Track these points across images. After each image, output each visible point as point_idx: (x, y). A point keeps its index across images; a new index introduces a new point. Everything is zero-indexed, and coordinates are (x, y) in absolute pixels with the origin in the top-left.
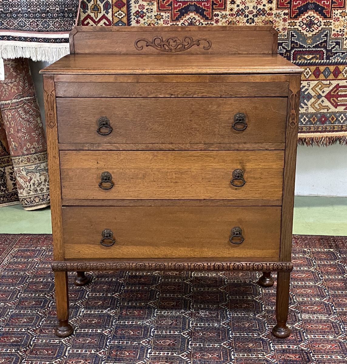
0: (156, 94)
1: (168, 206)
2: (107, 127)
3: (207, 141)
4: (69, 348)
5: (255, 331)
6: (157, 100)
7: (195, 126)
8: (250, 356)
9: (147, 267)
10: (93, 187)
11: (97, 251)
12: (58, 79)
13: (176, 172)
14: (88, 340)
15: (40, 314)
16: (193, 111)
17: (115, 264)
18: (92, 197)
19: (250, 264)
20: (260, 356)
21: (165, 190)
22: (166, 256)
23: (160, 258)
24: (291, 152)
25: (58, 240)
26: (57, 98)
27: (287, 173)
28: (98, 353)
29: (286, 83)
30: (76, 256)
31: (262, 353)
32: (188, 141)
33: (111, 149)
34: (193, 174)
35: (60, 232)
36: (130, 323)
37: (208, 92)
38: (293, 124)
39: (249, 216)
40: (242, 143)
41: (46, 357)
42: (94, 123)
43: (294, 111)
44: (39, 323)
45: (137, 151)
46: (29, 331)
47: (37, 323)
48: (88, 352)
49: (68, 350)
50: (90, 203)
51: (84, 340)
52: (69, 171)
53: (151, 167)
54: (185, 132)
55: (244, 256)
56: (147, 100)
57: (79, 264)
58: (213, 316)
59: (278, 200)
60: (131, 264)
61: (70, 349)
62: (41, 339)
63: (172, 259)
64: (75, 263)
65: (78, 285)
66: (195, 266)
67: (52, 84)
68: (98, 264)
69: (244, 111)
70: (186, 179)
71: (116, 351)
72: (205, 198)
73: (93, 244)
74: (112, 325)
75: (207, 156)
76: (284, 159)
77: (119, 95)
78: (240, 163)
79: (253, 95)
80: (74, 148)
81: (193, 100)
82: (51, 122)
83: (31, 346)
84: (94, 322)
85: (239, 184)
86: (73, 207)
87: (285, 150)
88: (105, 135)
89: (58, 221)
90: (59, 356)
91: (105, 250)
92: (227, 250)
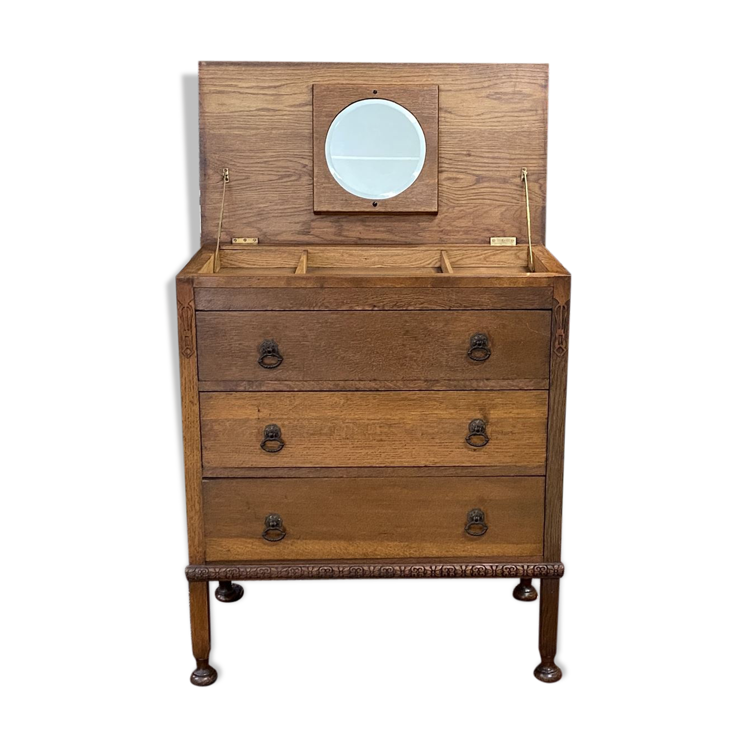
0: (350, 305)
1: (370, 477)
2: (274, 356)
3: (430, 377)
6: (353, 314)
7: (410, 353)
9: (336, 573)
10: (252, 448)
11: (257, 549)
12: (200, 283)
13: (382, 425)
16: (407, 331)
17: (285, 570)
18: (251, 463)
19: (497, 566)
21: (364, 451)
22: (365, 555)
23: (356, 559)
24: (558, 393)
25: (195, 532)
26: (197, 313)
27: (552, 425)
29: (549, 288)
30: (225, 558)
32: (399, 378)
33: (281, 389)
34: (408, 427)
35: (199, 518)
37: (430, 302)
38: (561, 350)
39: (495, 492)
40: (482, 379)
42: (254, 349)
43: (561, 331)
45: (321, 393)
50: (246, 474)
52: (214, 424)
53: (343, 416)
54: (395, 364)
55: (487, 555)
56: (337, 314)
57: (228, 569)
59: (540, 467)
60: (310, 569)
63: (375, 560)
64: (223, 568)
66: (412, 572)
67: (190, 291)
68: (259, 569)
69: (485, 331)
70: (396, 434)
72: (428, 464)
73: (251, 538)
75: (430, 399)
76: (547, 403)
77: (292, 307)
78: (481, 410)
79: (498, 306)
80: (222, 389)
81: (407, 314)
82: (187, 348)
85: (479, 442)
86: (220, 480)
87: (549, 390)
88: (271, 368)
91: (269, 548)
92: (462, 545)
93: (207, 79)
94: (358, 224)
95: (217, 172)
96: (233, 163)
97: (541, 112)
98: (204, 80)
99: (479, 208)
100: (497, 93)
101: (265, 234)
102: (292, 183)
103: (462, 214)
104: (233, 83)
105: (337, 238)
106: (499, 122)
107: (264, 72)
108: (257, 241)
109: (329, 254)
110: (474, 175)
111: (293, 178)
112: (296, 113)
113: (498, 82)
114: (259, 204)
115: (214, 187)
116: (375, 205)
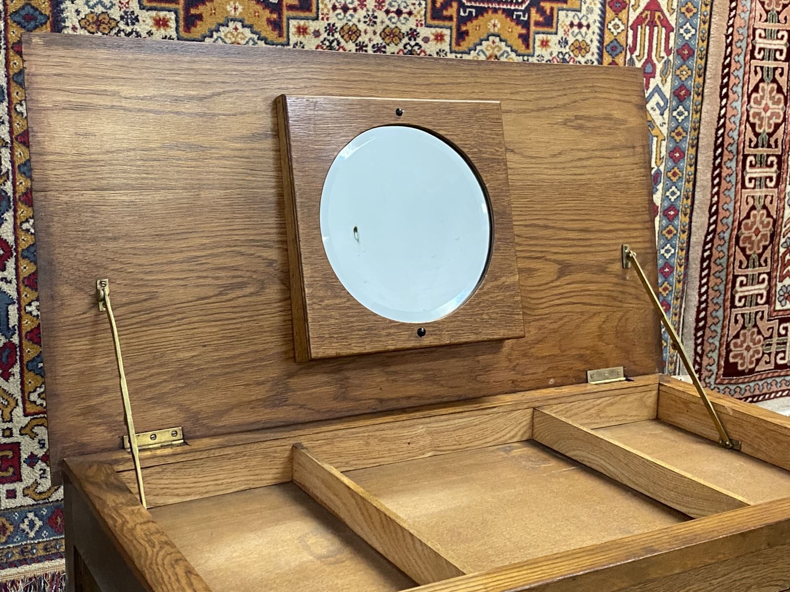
93: (48, 76)
94: (376, 371)
95: (81, 289)
96: (118, 266)
97: (641, 150)
98: (39, 79)
99: (566, 320)
100: (577, 117)
101: (195, 417)
102: (248, 299)
103: (543, 333)
104: (108, 88)
105: (339, 404)
106: (584, 167)
107: (175, 67)
108: (180, 436)
109: (342, 445)
110: (555, 261)
111: (248, 290)
112: (246, 153)
113: (577, 97)
114: (179, 350)
115: (76, 325)
116: (421, 333)
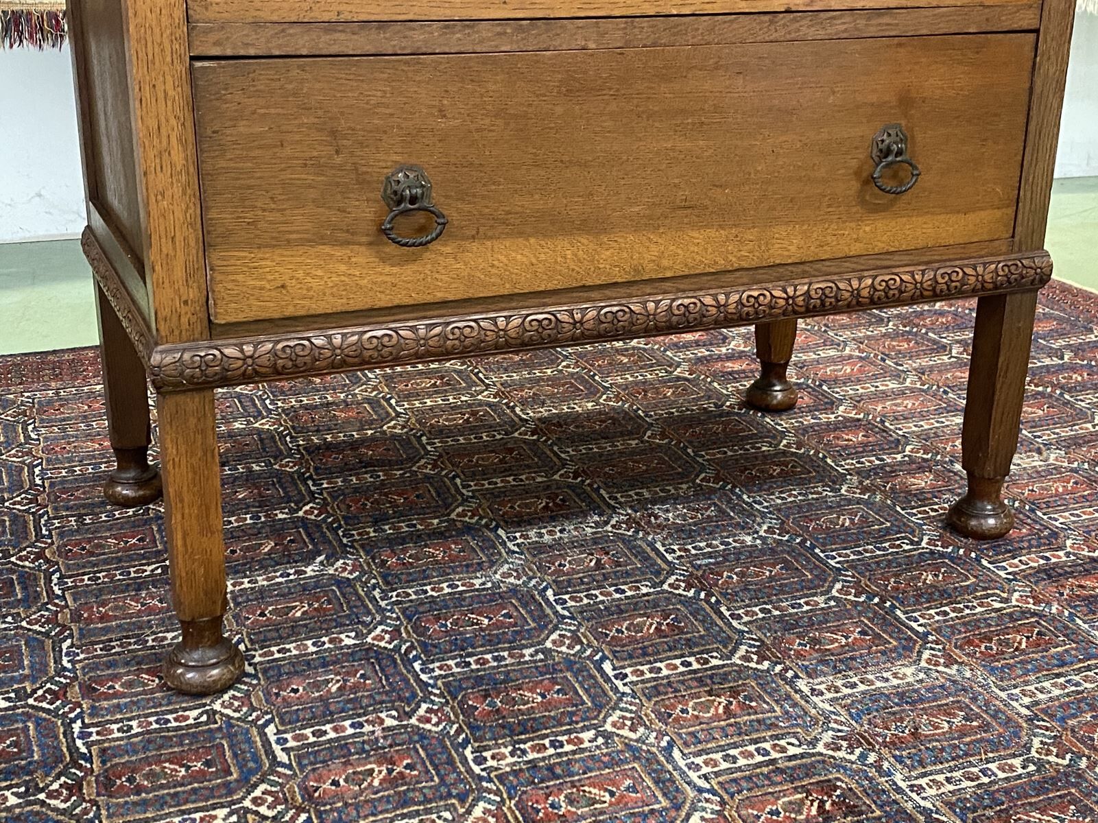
4: (271, 730)
5: (888, 533)
8: (967, 611)
9: (567, 327)
11: (361, 277)
14: (328, 682)
15: (36, 627)
19: (923, 273)
20: (997, 605)
22: (637, 272)
23: (616, 284)
28: (413, 721)
30: (272, 310)
31: (993, 595)
36: (447, 590)
39: (935, 77)
41: (194, 791)
44: (58, 661)
46: (31, 701)
47: (47, 665)
48: (367, 728)
49: (273, 739)
50: (325, 43)
51: (317, 686)
57: (280, 346)
58: (708, 516)
59: (1030, 6)
61: (279, 732)
62: (116, 722)
65: (126, 503)
66: (742, 305)
71: (485, 697)
72: (792, 3)
74: (381, 610)
83: (89, 759)
84: (298, 614)
89: (174, 140)
90: (252, 772)
91: (395, 270)
92: (853, 225)
